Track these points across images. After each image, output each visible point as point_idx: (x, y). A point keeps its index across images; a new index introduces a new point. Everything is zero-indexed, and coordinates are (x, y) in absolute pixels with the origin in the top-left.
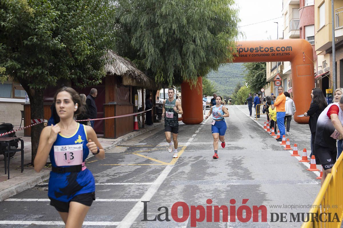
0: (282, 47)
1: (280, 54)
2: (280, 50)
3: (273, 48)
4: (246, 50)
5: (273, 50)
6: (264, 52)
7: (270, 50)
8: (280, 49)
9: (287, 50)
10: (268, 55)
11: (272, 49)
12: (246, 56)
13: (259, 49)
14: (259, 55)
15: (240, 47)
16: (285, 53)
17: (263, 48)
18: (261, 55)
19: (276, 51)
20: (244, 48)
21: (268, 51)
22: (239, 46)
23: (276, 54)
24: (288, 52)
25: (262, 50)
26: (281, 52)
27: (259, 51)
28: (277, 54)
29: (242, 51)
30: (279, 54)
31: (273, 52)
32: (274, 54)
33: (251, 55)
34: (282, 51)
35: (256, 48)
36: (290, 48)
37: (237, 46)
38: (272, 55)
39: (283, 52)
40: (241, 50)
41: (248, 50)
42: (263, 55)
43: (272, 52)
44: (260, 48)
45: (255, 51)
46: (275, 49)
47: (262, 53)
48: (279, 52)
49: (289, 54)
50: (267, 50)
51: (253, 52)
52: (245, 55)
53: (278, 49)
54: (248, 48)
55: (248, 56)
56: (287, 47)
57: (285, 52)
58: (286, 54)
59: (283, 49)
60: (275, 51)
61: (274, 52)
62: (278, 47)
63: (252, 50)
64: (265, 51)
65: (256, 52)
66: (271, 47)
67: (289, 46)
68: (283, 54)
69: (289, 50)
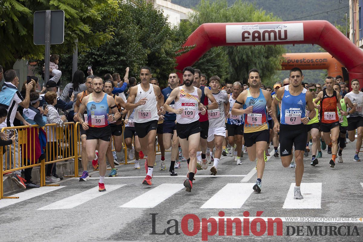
0: (320, 59)
2: (318, 62)
3: (313, 59)
5: (313, 61)
6: (307, 63)
7: (311, 62)
8: (318, 61)
10: (309, 65)
13: (303, 61)
14: (302, 65)
15: (289, 59)
16: (322, 64)
17: (305, 60)
18: (304, 65)
20: (292, 60)
24: (324, 63)
25: (305, 61)
26: (319, 63)
28: (316, 64)
29: (290, 62)
31: (313, 63)
32: (314, 65)
33: (297, 65)
35: (300, 60)
36: (326, 60)
37: (287, 58)
38: (312, 65)
40: (289, 61)
41: (294, 61)
42: (307, 65)
44: (304, 60)
45: (299, 62)
46: (314, 60)
47: (304, 63)
49: (324, 64)
50: (308, 61)
52: (292, 65)
53: (317, 61)
54: (294, 60)
55: (295, 65)
56: (324, 59)
59: (321, 61)
62: (317, 59)
63: (297, 61)
64: (307, 62)
65: (300, 63)
66: (312, 59)
67: (325, 58)
68: (320, 64)
69: (325, 62)
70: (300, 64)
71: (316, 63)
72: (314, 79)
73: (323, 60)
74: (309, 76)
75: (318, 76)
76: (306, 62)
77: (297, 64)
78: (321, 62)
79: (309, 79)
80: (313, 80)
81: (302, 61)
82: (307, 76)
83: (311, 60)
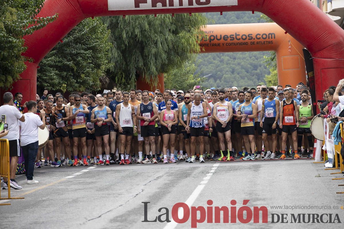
0: (263, 34)
1: (261, 43)
2: (260, 38)
3: (252, 35)
4: (219, 37)
5: (252, 37)
6: (241, 41)
7: (248, 38)
8: (261, 36)
9: (269, 38)
10: (246, 44)
11: (250, 37)
12: (219, 45)
13: (234, 36)
14: (234, 44)
15: (212, 34)
16: (267, 41)
17: (239, 35)
18: (237, 44)
19: (256, 39)
20: (216, 36)
21: (246, 38)
22: (210, 32)
23: (255, 43)
24: (270, 40)
25: (238, 37)
26: (261, 40)
27: (235, 39)
28: (257, 43)
29: (214, 39)
30: (259, 43)
31: (252, 40)
32: (253, 43)
33: (225, 45)
34: (263, 38)
35: (230, 36)
36: (273, 35)
37: (208, 32)
38: (251, 44)
39: (265, 40)
40: (212, 38)
41: (221, 38)
42: (241, 44)
43: (250, 41)
44: (237, 35)
45: (230, 38)
46: (254, 36)
47: (238, 41)
48: (259, 40)
49: (271, 42)
50: (244, 37)
51: (227, 40)
52: (217, 45)
53: (258, 36)
54: (221, 36)
55: (221, 45)
56: (269, 34)
57: (267, 39)
58: (268, 43)
59: (264, 36)
60: (254, 39)
61: (255, 41)
62: (258, 34)
63: (225, 37)
64: (242, 38)
65: (231, 40)
66: (250, 33)
67: (271, 33)
68: (264, 42)
69: (272, 38)
70: (231, 42)
71: (256, 40)
72: (251, 64)
73: (267, 35)
74: (244, 58)
75: (257, 59)
76: (240, 39)
77: (226, 42)
78: (266, 38)
79: (243, 63)
80: (249, 66)
81: (233, 38)
82: (239, 58)
83: (249, 35)
